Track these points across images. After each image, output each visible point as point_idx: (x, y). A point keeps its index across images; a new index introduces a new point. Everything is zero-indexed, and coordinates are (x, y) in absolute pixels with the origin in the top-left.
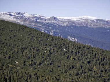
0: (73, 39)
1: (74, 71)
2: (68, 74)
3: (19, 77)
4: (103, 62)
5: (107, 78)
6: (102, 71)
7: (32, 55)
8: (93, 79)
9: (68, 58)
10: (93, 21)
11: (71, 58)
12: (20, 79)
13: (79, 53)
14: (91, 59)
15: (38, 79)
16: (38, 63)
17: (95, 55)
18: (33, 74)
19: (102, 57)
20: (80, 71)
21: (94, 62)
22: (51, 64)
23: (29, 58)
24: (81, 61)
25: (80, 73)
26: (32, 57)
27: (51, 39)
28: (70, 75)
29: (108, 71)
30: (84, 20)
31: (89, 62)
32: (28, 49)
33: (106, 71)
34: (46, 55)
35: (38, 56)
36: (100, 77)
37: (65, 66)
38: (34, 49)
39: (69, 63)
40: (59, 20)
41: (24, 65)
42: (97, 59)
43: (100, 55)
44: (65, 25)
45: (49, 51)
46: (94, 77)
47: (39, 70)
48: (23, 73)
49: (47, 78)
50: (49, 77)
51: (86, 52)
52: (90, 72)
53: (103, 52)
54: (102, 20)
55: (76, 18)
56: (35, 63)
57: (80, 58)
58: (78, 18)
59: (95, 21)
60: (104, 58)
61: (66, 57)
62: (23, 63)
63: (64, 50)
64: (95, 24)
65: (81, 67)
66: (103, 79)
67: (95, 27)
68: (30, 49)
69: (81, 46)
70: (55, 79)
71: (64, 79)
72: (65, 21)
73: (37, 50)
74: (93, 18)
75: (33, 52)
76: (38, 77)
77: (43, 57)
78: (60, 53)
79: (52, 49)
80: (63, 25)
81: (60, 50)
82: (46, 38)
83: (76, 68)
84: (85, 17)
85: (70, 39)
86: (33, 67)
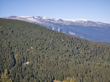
0: (72, 33)
1: (67, 54)
2: (64, 55)
3: (32, 57)
4: (87, 48)
5: (89, 58)
6: (86, 54)
7: (42, 43)
8: (79, 59)
9: (64, 45)
10: (85, 22)
11: (66, 46)
12: (33, 58)
13: (72, 42)
14: (79, 46)
15: (44, 58)
16: (45, 49)
17: (82, 43)
18: (41, 55)
19: (86, 45)
20: (71, 54)
21: (81, 48)
22: (53, 49)
23: (40, 45)
24: (73, 47)
25: (71, 55)
26: (42, 44)
27: (54, 33)
28: (65, 56)
29: (89, 54)
30: (80, 21)
31: (77, 48)
32: (39, 40)
33: (88, 54)
34: (51, 43)
35: (46, 44)
36: (84, 58)
37: (62, 50)
38: (43, 39)
39: (65, 49)
40: (64, 21)
41: (36, 49)
42: (83, 46)
43: (85, 44)
44: (68, 24)
45: (53, 41)
46: (80, 57)
47: (45, 53)
48: (35, 55)
49: (50, 58)
50: (51, 58)
51: (77, 41)
52: (78, 55)
53: (87, 41)
54: (91, 22)
55: (75, 20)
56: (43, 48)
57: (72, 45)
58: (76, 20)
59: (87, 22)
60: (87, 46)
61: (63, 45)
62: (36, 48)
63: (63, 40)
64: (87, 24)
65: (73, 51)
66: (86, 59)
67: (87, 26)
68: (41, 39)
69: (73, 38)
70: (55, 59)
71: (61, 59)
72: (68, 22)
73: (45, 40)
74: (86, 20)
75: (43, 41)
76: (45, 58)
77: (48, 45)
78: (59, 42)
79: (55, 40)
80: (66, 24)
81: (60, 40)
82: (51, 32)
83: (69, 52)
84: (80, 19)
85: (71, 33)
86: (42, 51)
